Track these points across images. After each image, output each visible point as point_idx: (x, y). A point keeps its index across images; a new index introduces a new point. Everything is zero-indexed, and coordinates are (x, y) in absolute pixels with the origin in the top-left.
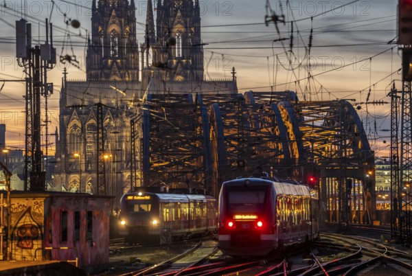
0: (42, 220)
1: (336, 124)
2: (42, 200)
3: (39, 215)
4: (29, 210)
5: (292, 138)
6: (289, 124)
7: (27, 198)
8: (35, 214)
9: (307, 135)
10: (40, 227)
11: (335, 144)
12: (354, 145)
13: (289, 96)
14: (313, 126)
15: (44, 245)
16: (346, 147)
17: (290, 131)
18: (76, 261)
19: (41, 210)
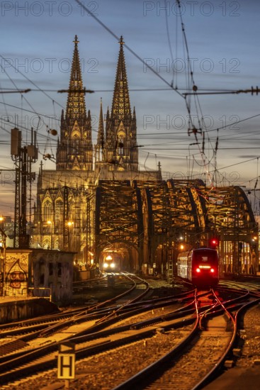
0: (26, 269)
1: (231, 203)
2: (27, 254)
3: (25, 265)
4: (18, 261)
5: (201, 213)
6: (198, 203)
7: (17, 253)
8: (22, 264)
9: (211, 211)
10: (25, 273)
11: (230, 217)
12: (244, 218)
13: (199, 184)
14: (216, 204)
15: (28, 286)
16: (238, 219)
17: (199, 207)
18: (50, 298)
19: (26, 262)
